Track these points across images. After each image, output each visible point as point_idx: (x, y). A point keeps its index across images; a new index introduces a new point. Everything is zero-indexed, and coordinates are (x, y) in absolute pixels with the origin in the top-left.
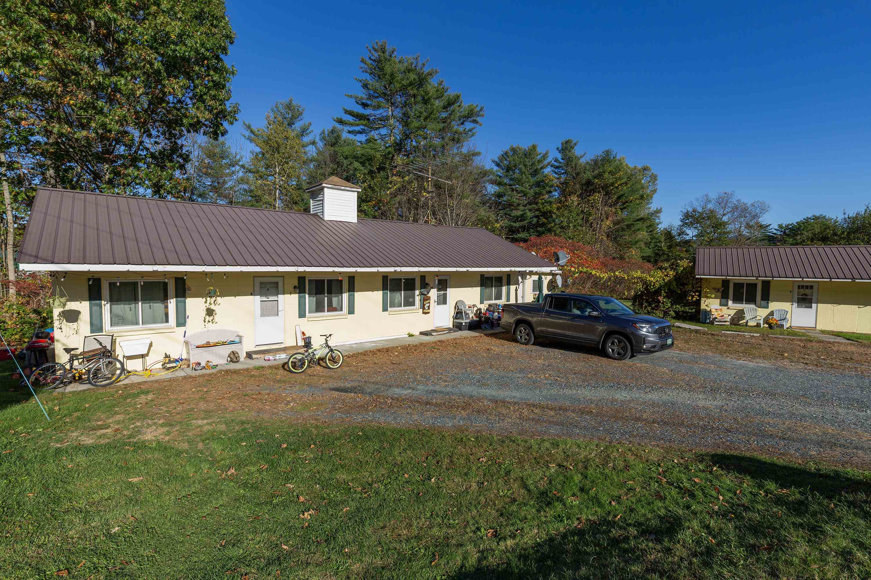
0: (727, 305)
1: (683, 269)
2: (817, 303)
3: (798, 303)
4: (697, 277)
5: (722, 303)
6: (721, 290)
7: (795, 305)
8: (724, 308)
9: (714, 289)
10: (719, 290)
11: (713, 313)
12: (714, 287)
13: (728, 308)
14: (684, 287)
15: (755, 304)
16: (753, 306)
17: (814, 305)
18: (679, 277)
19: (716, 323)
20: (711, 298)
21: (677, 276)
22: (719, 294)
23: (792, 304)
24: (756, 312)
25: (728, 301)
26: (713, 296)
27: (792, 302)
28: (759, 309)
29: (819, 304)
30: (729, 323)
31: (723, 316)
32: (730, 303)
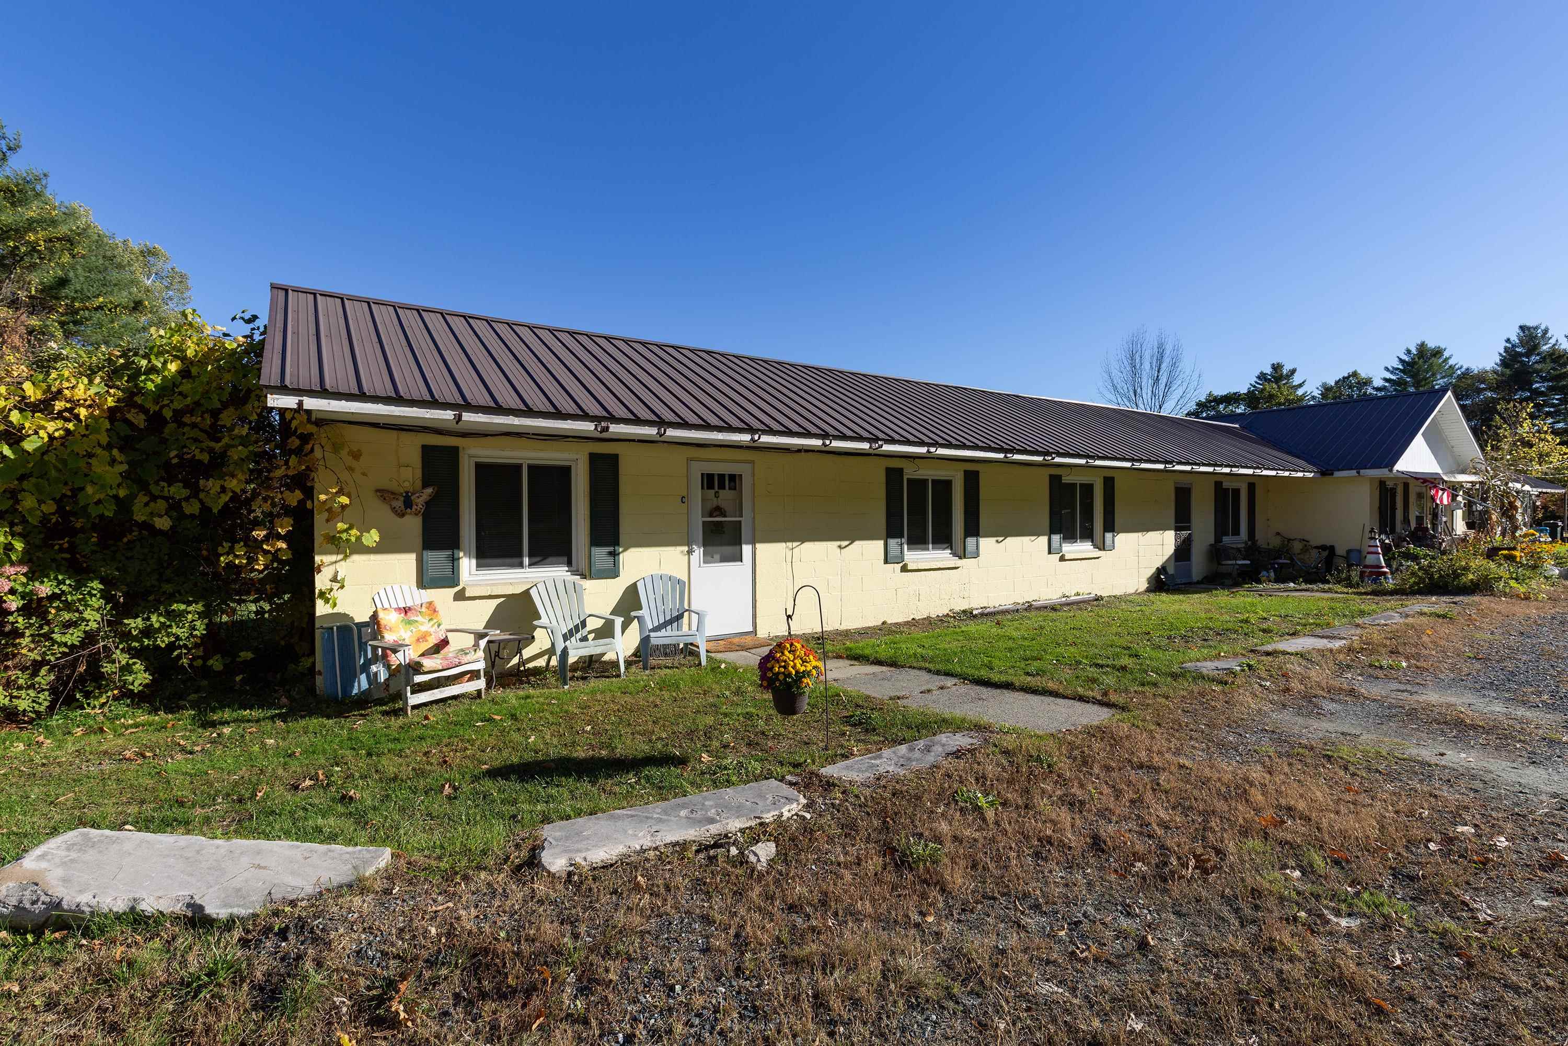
0: (451, 579)
1: (184, 373)
2: (753, 542)
3: (704, 545)
4: (276, 401)
5: (431, 573)
6: (420, 500)
7: (698, 552)
8: (442, 596)
9: (384, 494)
10: (408, 503)
11: (390, 637)
12: (384, 483)
13: (460, 596)
14: (195, 491)
15: (569, 563)
16: (558, 573)
17: (747, 549)
18: (156, 421)
19: (415, 699)
20: (361, 549)
21: (139, 420)
22: (413, 524)
23: (690, 552)
24: (580, 600)
25: (454, 560)
26: (372, 537)
27: (689, 544)
28: (588, 584)
29: (758, 545)
30: (481, 684)
31: (445, 643)
32: (467, 565)
